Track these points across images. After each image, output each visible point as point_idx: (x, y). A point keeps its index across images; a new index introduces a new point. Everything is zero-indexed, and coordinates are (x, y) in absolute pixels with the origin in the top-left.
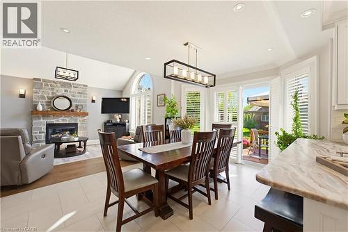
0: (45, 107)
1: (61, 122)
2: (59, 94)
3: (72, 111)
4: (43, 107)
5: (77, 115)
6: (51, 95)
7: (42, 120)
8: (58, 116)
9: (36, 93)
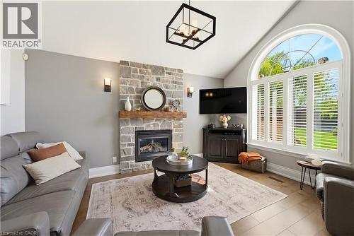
0: (134, 105)
1: (152, 128)
2: (150, 84)
3: (166, 110)
4: (132, 105)
5: (172, 117)
6: (140, 87)
7: (130, 126)
8: (149, 120)
9: (123, 83)
